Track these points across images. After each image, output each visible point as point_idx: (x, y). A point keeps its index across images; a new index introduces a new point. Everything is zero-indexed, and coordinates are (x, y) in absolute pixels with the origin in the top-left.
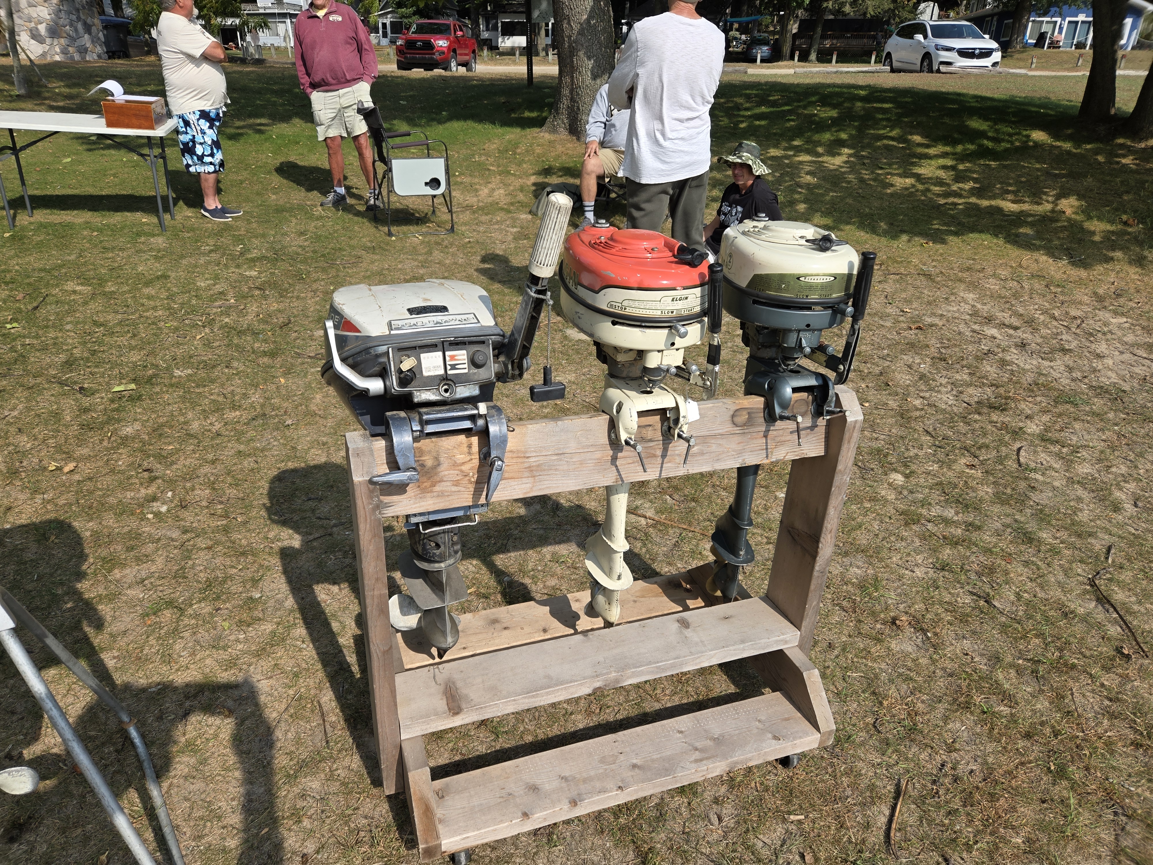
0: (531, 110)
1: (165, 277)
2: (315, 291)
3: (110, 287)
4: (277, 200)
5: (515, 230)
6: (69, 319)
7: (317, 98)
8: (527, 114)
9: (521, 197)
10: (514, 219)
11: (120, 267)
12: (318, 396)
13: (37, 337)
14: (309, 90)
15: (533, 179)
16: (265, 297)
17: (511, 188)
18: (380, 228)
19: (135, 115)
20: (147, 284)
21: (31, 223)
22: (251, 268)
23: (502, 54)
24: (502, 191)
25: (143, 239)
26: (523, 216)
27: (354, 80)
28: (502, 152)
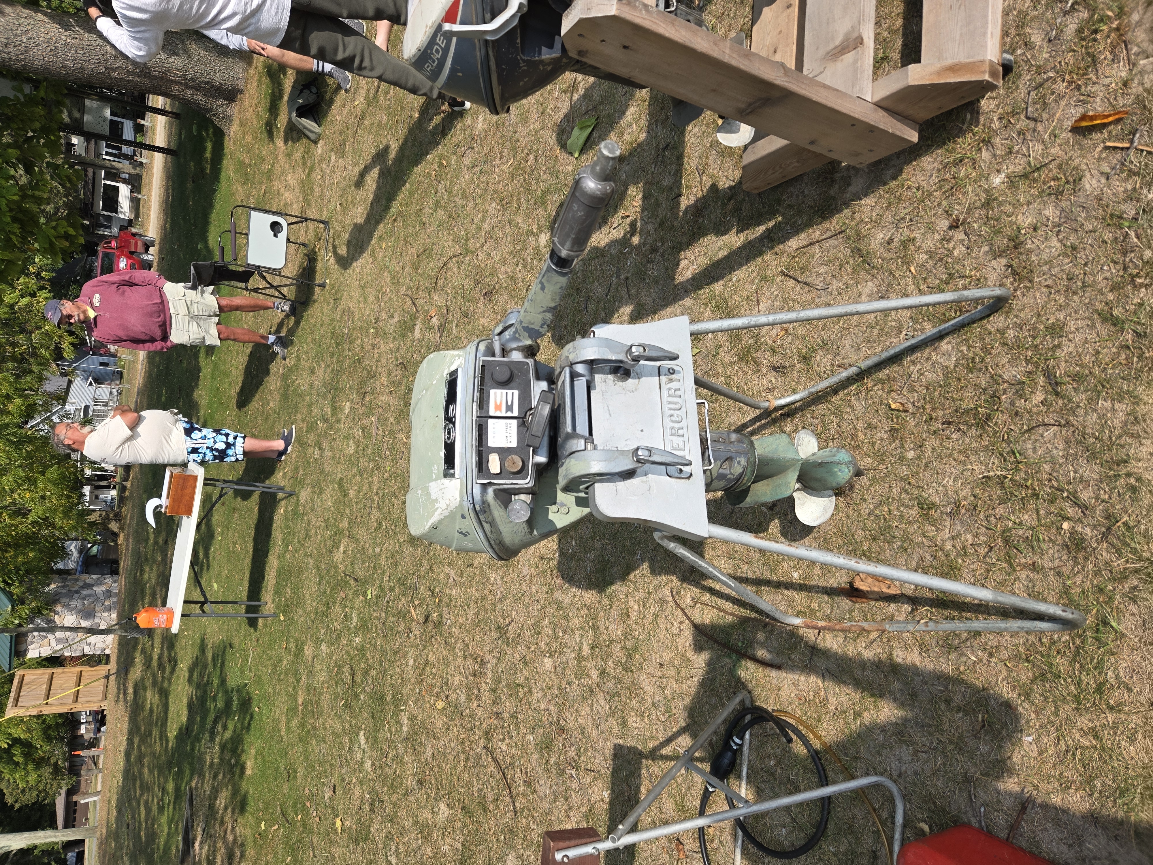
0: (205, 149)
1: (340, 483)
2: (373, 346)
3: (345, 524)
4: (275, 400)
5: (333, 157)
6: (370, 551)
7: (177, 337)
8: (208, 154)
9: (298, 155)
10: (322, 159)
11: (325, 521)
12: (482, 321)
13: (384, 571)
14: (169, 344)
15: (280, 143)
16: (374, 390)
17: (287, 166)
18: (315, 297)
19: (183, 489)
20: (346, 494)
21: (273, 602)
22: (342, 409)
23: (137, 216)
24: (289, 177)
25: (301, 509)
26: (319, 150)
27: (161, 296)
28: (247, 179)
